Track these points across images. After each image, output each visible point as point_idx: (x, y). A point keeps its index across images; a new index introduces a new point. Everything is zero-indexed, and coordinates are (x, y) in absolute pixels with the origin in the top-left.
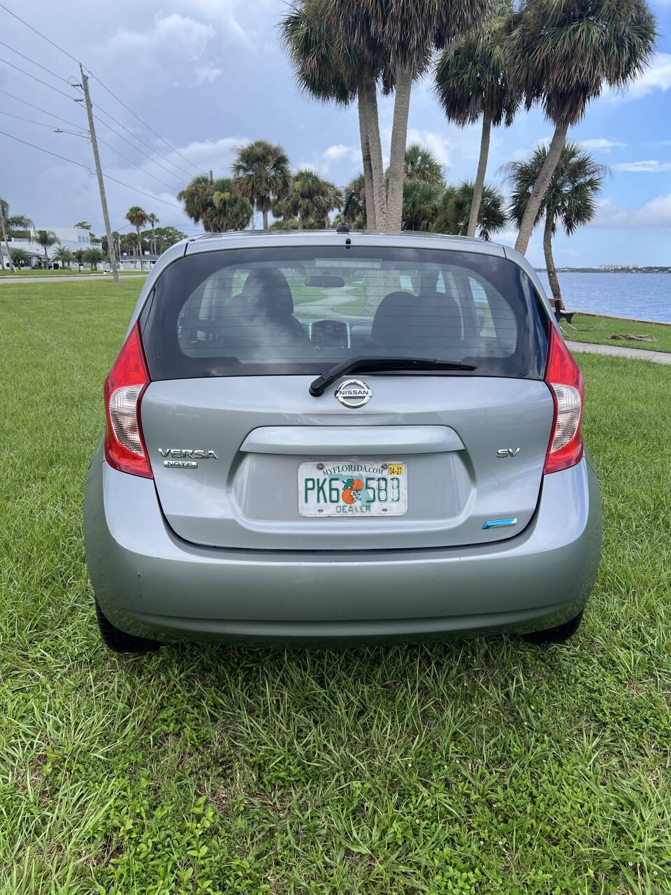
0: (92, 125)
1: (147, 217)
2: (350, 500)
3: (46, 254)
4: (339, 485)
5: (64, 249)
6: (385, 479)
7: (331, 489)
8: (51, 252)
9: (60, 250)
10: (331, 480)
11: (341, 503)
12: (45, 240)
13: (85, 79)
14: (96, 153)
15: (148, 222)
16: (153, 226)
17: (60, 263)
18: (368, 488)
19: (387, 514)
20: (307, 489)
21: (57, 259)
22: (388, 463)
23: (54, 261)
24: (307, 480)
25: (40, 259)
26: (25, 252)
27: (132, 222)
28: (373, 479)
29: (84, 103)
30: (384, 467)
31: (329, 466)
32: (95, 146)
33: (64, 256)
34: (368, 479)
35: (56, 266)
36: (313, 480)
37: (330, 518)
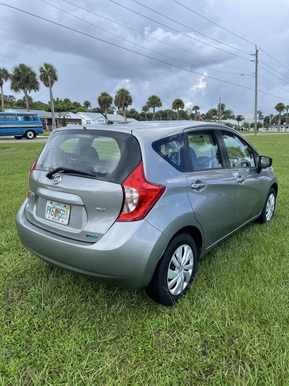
0: (256, 70)
1: (285, 107)
2: (55, 216)
3: (238, 124)
4: (54, 210)
5: (246, 122)
6: (64, 211)
7: (52, 211)
8: (241, 124)
9: (244, 123)
10: (53, 208)
11: (54, 216)
12: (239, 119)
13: (257, 51)
14: (256, 82)
15: (285, 110)
16: (287, 111)
17: (244, 128)
18: (60, 213)
19: (63, 223)
20: (47, 210)
21: (243, 127)
22: (66, 205)
23: (242, 127)
24: (48, 206)
25: (236, 126)
26: (231, 124)
27: (277, 110)
28: (62, 210)
29: (255, 62)
30: (65, 206)
31: (54, 203)
32: (256, 79)
33: (246, 125)
34: (61, 210)
35: (242, 130)
36: (49, 207)
37: (50, 220)
